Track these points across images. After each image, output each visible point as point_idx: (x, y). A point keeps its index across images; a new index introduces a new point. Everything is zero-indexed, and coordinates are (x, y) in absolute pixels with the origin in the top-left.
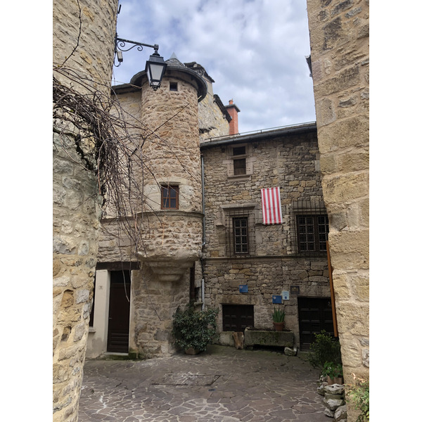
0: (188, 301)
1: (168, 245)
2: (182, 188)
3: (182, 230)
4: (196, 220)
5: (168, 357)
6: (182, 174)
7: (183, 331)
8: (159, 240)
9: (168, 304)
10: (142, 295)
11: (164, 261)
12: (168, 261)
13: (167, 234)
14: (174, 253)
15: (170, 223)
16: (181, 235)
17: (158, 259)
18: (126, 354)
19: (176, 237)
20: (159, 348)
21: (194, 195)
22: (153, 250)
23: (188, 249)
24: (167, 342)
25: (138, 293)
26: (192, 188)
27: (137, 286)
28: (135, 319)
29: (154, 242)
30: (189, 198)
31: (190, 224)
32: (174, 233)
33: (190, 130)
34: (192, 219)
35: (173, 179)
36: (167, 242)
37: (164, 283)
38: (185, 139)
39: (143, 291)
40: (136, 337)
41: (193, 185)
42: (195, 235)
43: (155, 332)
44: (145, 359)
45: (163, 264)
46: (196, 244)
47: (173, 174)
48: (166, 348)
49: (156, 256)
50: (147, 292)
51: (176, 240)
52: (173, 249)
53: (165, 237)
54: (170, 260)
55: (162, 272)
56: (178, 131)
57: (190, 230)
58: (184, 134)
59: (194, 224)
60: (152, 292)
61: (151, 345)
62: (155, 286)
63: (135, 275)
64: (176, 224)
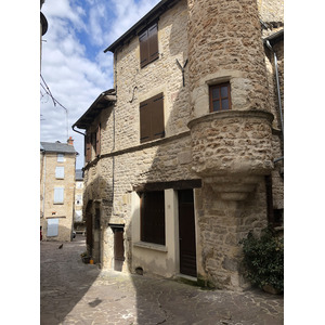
0: (266, 226)
1: (219, 155)
2: (234, 83)
3: (237, 135)
4: (259, 120)
5: (239, 291)
6: (232, 65)
7: (255, 263)
8: (209, 150)
9: (235, 227)
10: (206, 216)
11: (219, 175)
12: (224, 175)
13: (217, 142)
14: (229, 164)
15: (221, 128)
16: (236, 141)
17: (210, 174)
18: (196, 279)
19: (229, 144)
20: (229, 279)
21: (252, 89)
22: (203, 163)
23: (248, 159)
24: (237, 273)
25: (202, 214)
26: (249, 81)
27: (200, 206)
28: (201, 242)
29: (204, 153)
30: (246, 93)
31: (249, 127)
32: (227, 140)
33: (241, 10)
34: (252, 120)
35: (221, 73)
36: (219, 151)
37: (228, 202)
38: (234, 21)
39: (206, 211)
40: (204, 263)
41: (249, 77)
42: (258, 141)
43: (222, 259)
44: (214, 289)
45: (218, 179)
46: (260, 152)
47: (220, 68)
48: (235, 279)
49: (208, 170)
50: (211, 213)
51: (229, 149)
52: (226, 160)
53: (216, 145)
54: (225, 173)
55: (220, 189)
56: (226, 14)
57: (249, 134)
58: (233, 15)
59: (255, 126)
60: (216, 212)
61: (219, 273)
62: (218, 206)
63: (197, 194)
64: (229, 128)
